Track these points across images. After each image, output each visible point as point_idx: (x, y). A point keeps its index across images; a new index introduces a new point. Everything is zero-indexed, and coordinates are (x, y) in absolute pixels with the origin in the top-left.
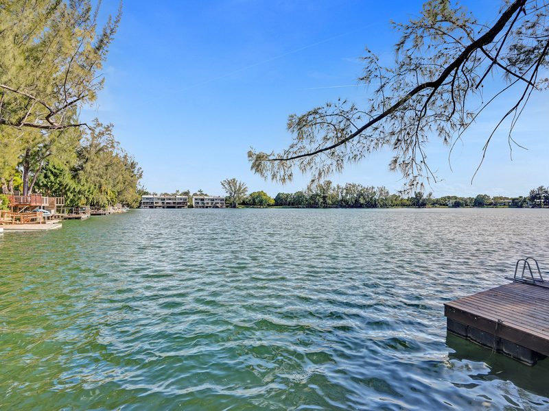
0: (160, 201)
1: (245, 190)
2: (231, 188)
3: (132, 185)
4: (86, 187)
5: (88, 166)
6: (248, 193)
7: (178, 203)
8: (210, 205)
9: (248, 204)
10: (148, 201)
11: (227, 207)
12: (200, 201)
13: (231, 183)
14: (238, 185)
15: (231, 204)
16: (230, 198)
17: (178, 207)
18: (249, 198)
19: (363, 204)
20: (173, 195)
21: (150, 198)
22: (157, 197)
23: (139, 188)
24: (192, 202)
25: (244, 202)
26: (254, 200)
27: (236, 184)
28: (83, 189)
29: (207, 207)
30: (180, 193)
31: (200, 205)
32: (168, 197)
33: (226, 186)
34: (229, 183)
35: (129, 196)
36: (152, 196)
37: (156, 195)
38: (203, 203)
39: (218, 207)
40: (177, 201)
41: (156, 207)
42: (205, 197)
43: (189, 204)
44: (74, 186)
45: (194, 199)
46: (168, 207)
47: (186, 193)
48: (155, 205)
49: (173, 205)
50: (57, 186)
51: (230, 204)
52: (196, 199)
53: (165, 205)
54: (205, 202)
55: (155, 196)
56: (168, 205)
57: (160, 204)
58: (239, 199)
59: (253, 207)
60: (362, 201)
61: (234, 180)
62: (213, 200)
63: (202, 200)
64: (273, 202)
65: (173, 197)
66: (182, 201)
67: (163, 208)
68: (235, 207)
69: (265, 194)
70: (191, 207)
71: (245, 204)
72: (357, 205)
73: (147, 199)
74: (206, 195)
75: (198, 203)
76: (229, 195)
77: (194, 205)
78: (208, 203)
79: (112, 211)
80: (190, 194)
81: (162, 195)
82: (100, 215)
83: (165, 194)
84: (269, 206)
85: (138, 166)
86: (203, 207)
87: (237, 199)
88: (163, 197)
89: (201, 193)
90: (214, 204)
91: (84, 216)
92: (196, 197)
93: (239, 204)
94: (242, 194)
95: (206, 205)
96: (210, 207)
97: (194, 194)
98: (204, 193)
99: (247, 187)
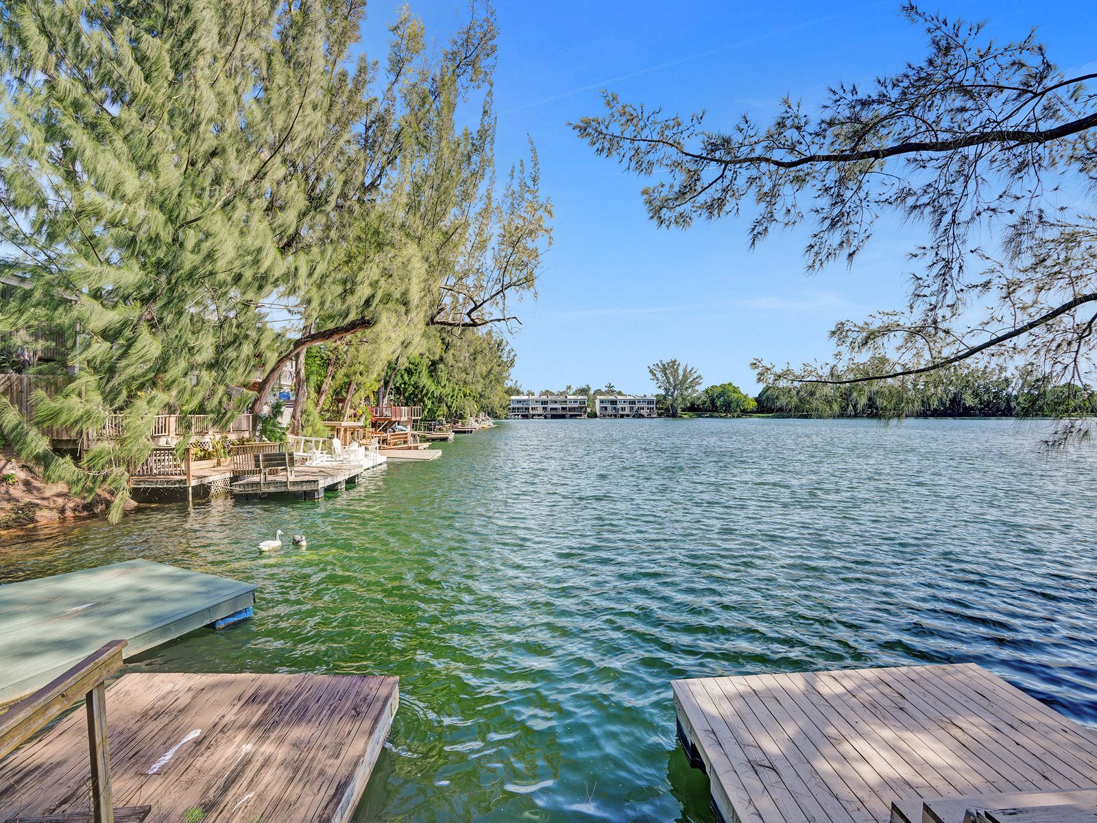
0: (540, 406)
1: (696, 382)
2: (668, 378)
3: (499, 380)
4: (448, 390)
5: (449, 358)
6: (701, 389)
7: (572, 409)
8: (627, 412)
9: (700, 410)
10: (520, 406)
11: (660, 415)
12: (608, 405)
13: (668, 369)
14: (681, 372)
15: (667, 410)
16: (665, 397)
17: (572, 416)
18: (704, 398)
19: (971, 408)
20: (561, 394)
21: (524, 401)
22: (536, 397)
23: (509, 384)
24: (594, 406)
25: (693, 404)
26: (713, 402)
27: (677, 369)
28: (444, 392)
29: (622, 416)
30: (574, 389)
31: (610, 412)
32: (553, 398)
33: (659, 375)
34: (664, 370)
35: (496, 399)
36: (526, 397)
37: (533, 394)
38: (616, 408)
39: (641, 416)
40: (568, 406)
41: (533, 415)
42: (619, 397)
43: (589, 410)
44: (433, 388)
45: (597, 402)
46: (554, 417)
47: (584, 391)
48: (531, 412)
49: (561, 412)
50: (411, 389)
51: (665, 409)
52: (602, 402)
53: (549, 413)
54: (619, 406)
55: (531, 397)
56: (554, 413)
57: (540, 411)
58: (684, 399)
59: (711, 417)
60: (969, 401)
61: (674, 362)
62: (632, 402)
63: (614, 402)
64: (752, 405)
65: (562, 398)
66: (577, 405)
67: (546, 417)
68: (674, 415)
69: (735, 390)
70: (594, 416)
71: (695, 409)
72: (954, 409)
73: (519, 402)
74: (620, 393)
75: (606, 408)
76: (663, 393)
77: (598, 413)
78: (623, 409)
79: (477, 426)
80: (592, 392)
81: (542, 394)
82: (465, 432)
83: (547, 393)
84: (745, 413)
85: (507, 349)
86: (615, 416)
87: (680, 399)
88: (544, 398)
89: (611, 391)
90: (636, 411)
91: (451, 436)
92: (602, 397)
93: (684, 410)
94: (690, 391)
95: (620, 412)
96: (628, 416)
97: (598, 392)
98: (617, 389)
99: (699, 377)
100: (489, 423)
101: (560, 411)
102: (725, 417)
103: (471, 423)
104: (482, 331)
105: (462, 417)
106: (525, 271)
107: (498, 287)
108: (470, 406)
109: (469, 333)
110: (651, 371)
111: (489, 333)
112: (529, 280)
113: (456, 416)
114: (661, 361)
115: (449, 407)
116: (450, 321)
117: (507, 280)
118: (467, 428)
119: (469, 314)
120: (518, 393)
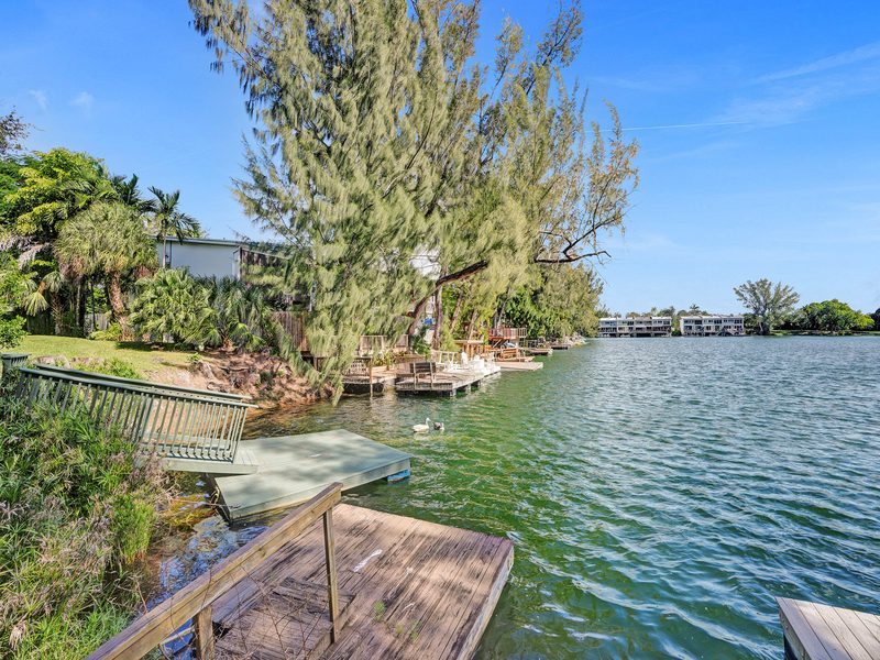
0: (626, 326)
1: (792, 299)
2: (757, 298)
3: (589, 304)
5: (548, 289)
6: (797, 306)
7: (656, 329)
8: (713, 330)
9: (797, 328)
10: (608, 326)
11: (749, 334)
12: (693, 325)
13: (758, 289)
14: (772, 291)
15: (757, 328)
16: (754, 316)
17: (656, 335)
18: (801, 316)
20: (646, 315)
21: (612, 322)
22: (623, 318)
23: (598, 308)
24: (679, 325)
25: (787, 322)
26: (813, 319)
27: (767, 290)
28: (545, 316)
29: (707, 335)
30: (658, 311)
31: (694, 330)
32: (639, 319)
33: (747, 295)
34: (753, 290)
35: (587, 321)
36: (613, 319)
37: (620, 316)
38: (700, 327)
39: (729, 334)
40: (653, 325)
41: (620, 334)
42: (704, 317)
43: (673, 329)
44: (535, 313)
45: (682, 322)
46: (639, 335)
47: (668, 312)
48: (618, 331)
49: (646, 332)
50: (518, 314)
51: (755, 327)
52: (686, 321)
53: (634, 332)
54: (704, 325)
55: (618, 319)
56: (640, 332)
57: (626, 331)
58: (776, 318)
59: (812, 334)
61: (764, 282)
62: (718, 322)
63: (699, 322)
64: (867, 322)
65: (647, 319)
66: (661, 325)
67: (632, 336)
68: (766, 333)
69: (843, 306)
70: (678, 334)
71: (790, 327)
73: (607, 323)
74: (705, 314)
75: (691, 327)
76: (751, 311)
77: (683, 332)
78: (708, 328)
79: (570, 343)
80: (676, 313)
81: (628, 316)
82: (561, 348)
83: (633, 315)
84: (856, 330)
85: (596, 278)
86: (700, 334)
87: (772, 318)
88: (630, 319)
89: (695, 310)
90: (722, 329)
91: (551, 351)
92: (686, 318)
93: (776, 328)
94: (784, 309)
95: (705, 331)
96: (713, 334)
97: (683, 313)
98: (702, 309)
99: (796, 294)
100: (582, 341)
101: (646, 330)
102: (830, 335)
103: (566, 341)
104: (574, 265)
105: (558, 336)
106: (613, 211)
107: (589, 227)
108: (565, 327)
109: (564, 267)
110: (737, 292)
111: (580, 266)
112: (616, 218)
113: (555, 335)
114: (749, 282)
115: (548, 328)
116: (549, 259)
117: (597, 221)
118: (563, 345)
119: (565, 252)
120: (606, 315)
